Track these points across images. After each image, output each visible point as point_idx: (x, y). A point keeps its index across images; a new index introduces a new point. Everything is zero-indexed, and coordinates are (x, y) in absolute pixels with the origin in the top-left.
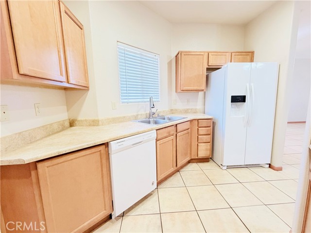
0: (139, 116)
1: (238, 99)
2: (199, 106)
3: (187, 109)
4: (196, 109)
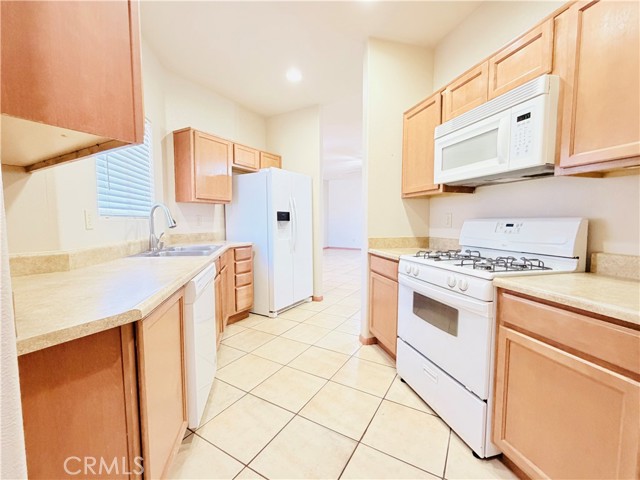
0: (132, 247)
1: (284, 217)
2: (216, 228)
3: (200, 235)
4: (212, 234)
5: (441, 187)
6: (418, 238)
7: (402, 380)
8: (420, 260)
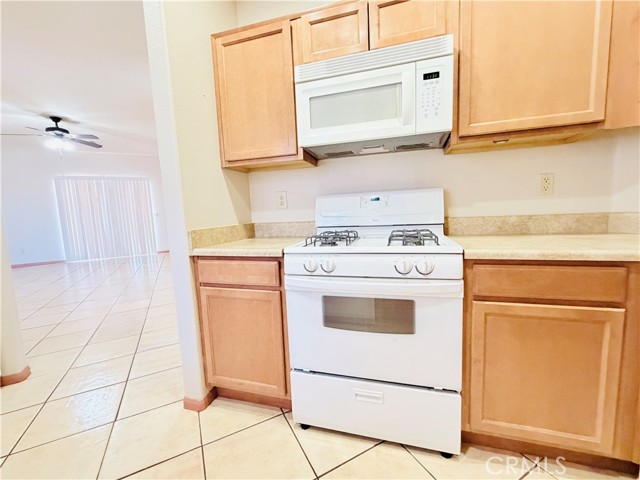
5: (301, 152)
6: (245, 225)
7: (305, 427)
8: (311, 249)
